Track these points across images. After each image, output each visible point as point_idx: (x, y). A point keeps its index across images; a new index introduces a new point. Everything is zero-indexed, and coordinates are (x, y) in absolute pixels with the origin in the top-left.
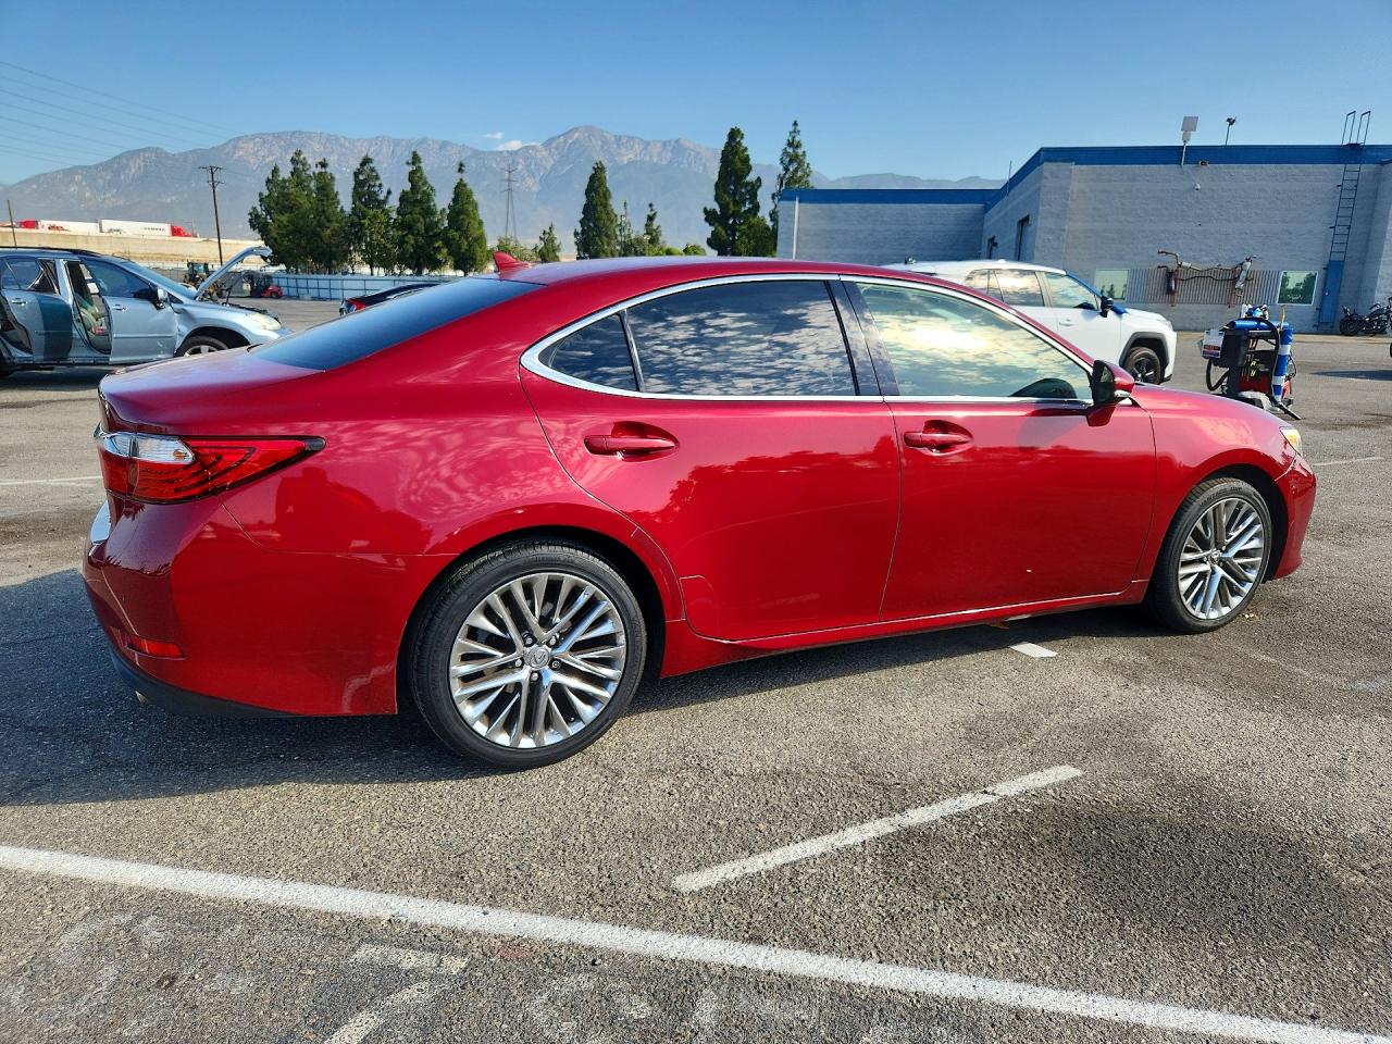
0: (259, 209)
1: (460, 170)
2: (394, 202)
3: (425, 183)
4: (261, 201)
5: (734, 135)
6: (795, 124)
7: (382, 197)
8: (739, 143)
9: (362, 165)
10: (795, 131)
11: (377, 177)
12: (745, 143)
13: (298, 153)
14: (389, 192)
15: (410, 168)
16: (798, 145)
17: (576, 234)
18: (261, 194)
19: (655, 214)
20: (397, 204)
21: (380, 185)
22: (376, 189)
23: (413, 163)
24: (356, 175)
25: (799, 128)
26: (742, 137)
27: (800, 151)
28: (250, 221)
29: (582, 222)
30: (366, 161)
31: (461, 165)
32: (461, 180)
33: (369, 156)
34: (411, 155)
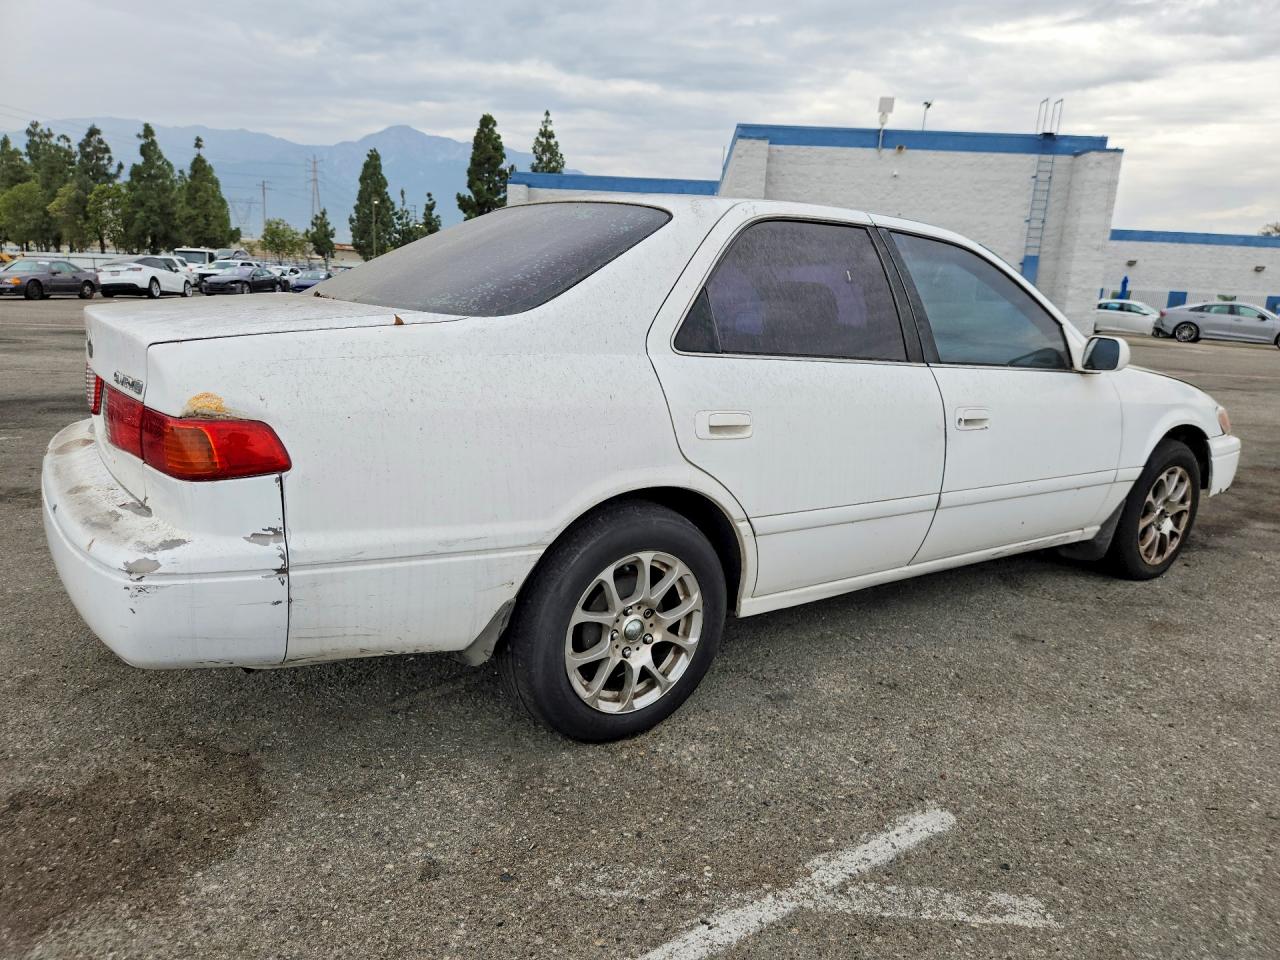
1: (198, 145)
2: (125, 177)
3: (160, 157)
5: (487, 122)
6: (547, 113)
7: (112, 170)
8: (492, 131)
9: (89, 136)
10: (546, 121)
11: (107, 150)
12: (497, 130)
14: (121, 166)
15: (143, 141)
16: (551, 135)
17: (351, 220)
19: (434, 203)
20: (128, 179)
21: (110, 159)
22: (106, 162)
23: (146, 136)
24: (84, 145)
25: (551, 118)
26: (495, 124)
27: (552, 142)
29: (356, 208)
30: (93, 132)
31: (198, 140)
32: (199, 155)
33: (98, 127)
34: (143, 128)
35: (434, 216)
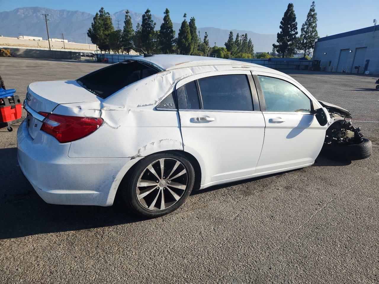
0: (91, 28)
1: (185, 16)
2: (158, 28)
3: (170, 21)
4: (92, 26)
5: (290, 6)
6: (314, 2)
7: (152, 26)
8: (292, 9)
9: (146, 13)
10: (313, 5)
11: (151, 18)
12: (294, 9)
13: (102, 9)
16: (314, 11)
18: (92, 23)
19: (207, 35)
22: (151, 22)
23: (166, 13)
24: (144, 16)
25: (315, 4)
26: (293, 7)
28: (88, 33)
30: (148, 11)
31: (185, 14)
32: (185, 20)
33: (149, 10)
34: (165, 10)
35: (207, 40)
